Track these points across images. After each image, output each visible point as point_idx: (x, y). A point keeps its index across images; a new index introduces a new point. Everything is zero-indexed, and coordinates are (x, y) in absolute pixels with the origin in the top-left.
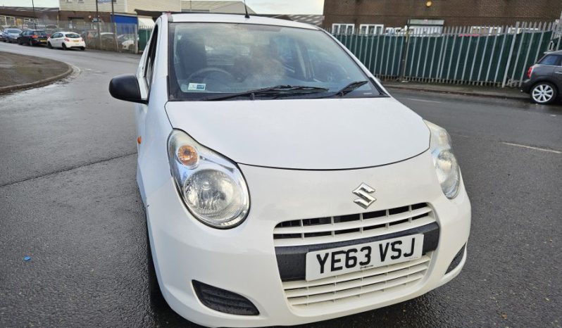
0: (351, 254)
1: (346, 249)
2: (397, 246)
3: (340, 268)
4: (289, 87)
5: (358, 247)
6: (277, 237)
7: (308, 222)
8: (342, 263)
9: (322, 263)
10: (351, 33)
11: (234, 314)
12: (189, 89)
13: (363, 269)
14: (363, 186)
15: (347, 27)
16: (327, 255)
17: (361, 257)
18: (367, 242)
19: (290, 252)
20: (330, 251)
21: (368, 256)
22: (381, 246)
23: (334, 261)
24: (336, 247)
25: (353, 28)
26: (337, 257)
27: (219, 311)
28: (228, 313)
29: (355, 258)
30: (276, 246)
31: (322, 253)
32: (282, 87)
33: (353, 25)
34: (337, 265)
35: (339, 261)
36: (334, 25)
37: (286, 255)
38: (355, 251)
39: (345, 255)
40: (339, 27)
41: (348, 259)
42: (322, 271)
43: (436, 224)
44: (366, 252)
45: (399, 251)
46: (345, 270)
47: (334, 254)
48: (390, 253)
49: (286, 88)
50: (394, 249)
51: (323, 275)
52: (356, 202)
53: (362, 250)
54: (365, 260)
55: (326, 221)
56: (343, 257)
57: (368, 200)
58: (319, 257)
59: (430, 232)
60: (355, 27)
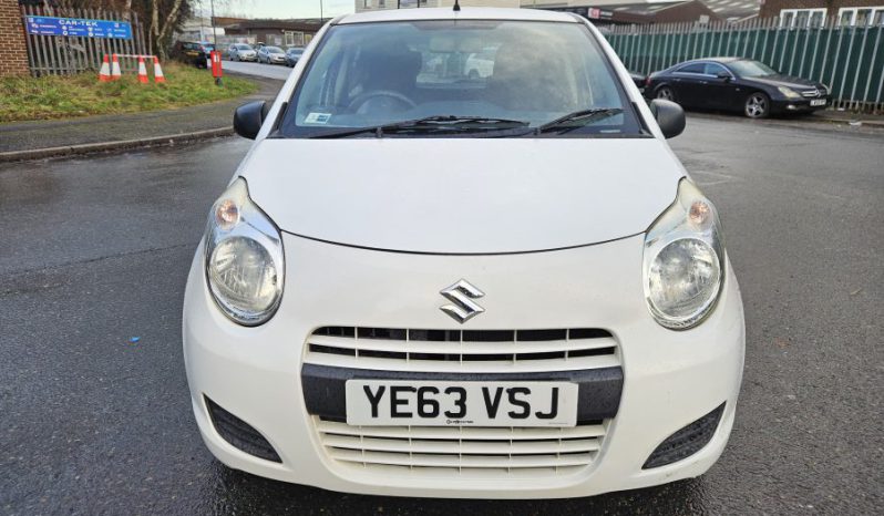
0: (428, 396)
1: (418, 384)
2: (519, 396)
3: (409, 415)
4: (453, 118)
5: (442, 385)
6: (314, 348)
7: (366, 333)
8: (412, 407)
9: (375, 401)
10: (819, 24)
11: (250, 453)
12: (307, 121)
13: (451, 424)
14: (463, 284)
15: (811, 15)
16: (382, 389)
17: (448, 403)
18: (459, 380)
19: (322, 375)
20: (388, 384)
21: (461, 403)
22: (485, 391)
23: (395, 402)
24: (401, 379)
25: (824, 16)
26: (400, 395)
27: (233, 445)
28: (243, 449)
29: (435, 404)
30: (307, 361)
31: (375, 385)
32: (441, 119)
33: (825, 10)
34: (400, 408)
35: (405, 402)
36: (783, 12)
37: (316, 378)
38: (435, 391)
39: (416, 394)
40: (795, 15)
41: (421, 402)
42: (375, 414)
43: (620, 370)
44: (457, 396)
45: (526, 406)
46: (417, 420)
47: (394, 390)
48: (505, 406)
49: (447, 120)
50: (513, 401)
51: (375, 422)
52: (444, 310)
53: (449, 391)
54: (457, 410)
55: (399, 334)
56: (412, 398)
57: (468, 309)
58: (367, 389)
59: (598, 383)
60: (829, 13)
